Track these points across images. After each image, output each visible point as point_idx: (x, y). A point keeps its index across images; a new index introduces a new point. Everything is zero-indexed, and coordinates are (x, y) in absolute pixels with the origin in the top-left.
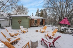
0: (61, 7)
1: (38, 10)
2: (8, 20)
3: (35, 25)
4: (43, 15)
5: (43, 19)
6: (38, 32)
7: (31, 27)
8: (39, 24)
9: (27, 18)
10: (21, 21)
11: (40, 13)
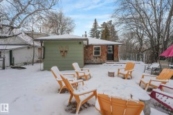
0: (157, 16)
1: (96, 23)
2: (29, 48)
3: (95, 61)
4: (108, 35)
5: (113, 46)
6: (114, 76)
7: (87, 66)
8: (105, 57)
9: (80, 43)
10: (66, 51)
11: (100, 30)
